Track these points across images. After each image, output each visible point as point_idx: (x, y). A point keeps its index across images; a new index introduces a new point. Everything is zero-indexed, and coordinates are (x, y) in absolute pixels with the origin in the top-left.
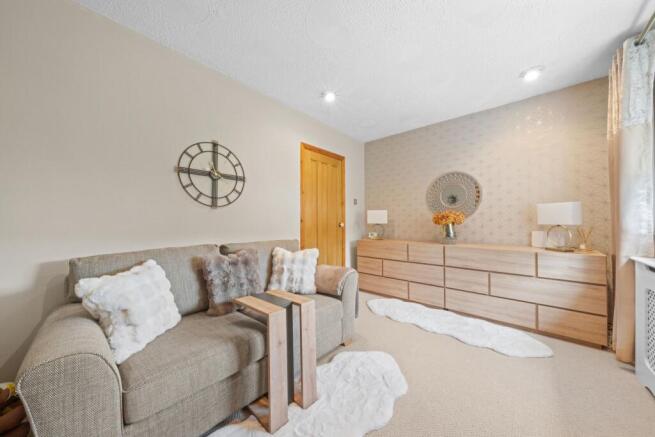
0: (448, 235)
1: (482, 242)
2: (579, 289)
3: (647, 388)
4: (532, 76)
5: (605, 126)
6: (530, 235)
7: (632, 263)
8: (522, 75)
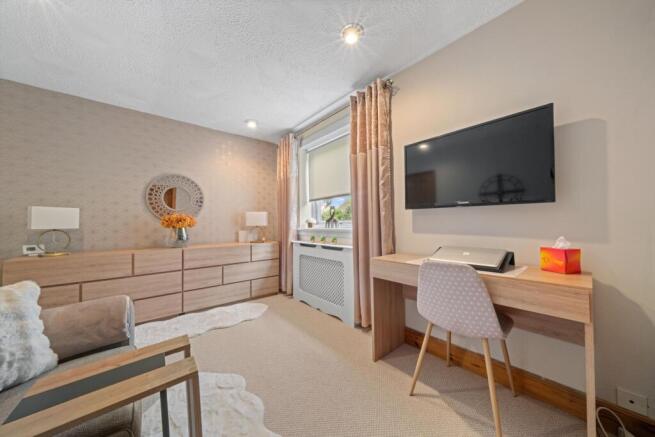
0: (180, 237)
1: (204, 243)
2: (269, 263)
3: (302, 301)
4: (252, 125)
5: (275, 171)
6: (237, 234)
7: (292, 244)
8: (247, 121)
